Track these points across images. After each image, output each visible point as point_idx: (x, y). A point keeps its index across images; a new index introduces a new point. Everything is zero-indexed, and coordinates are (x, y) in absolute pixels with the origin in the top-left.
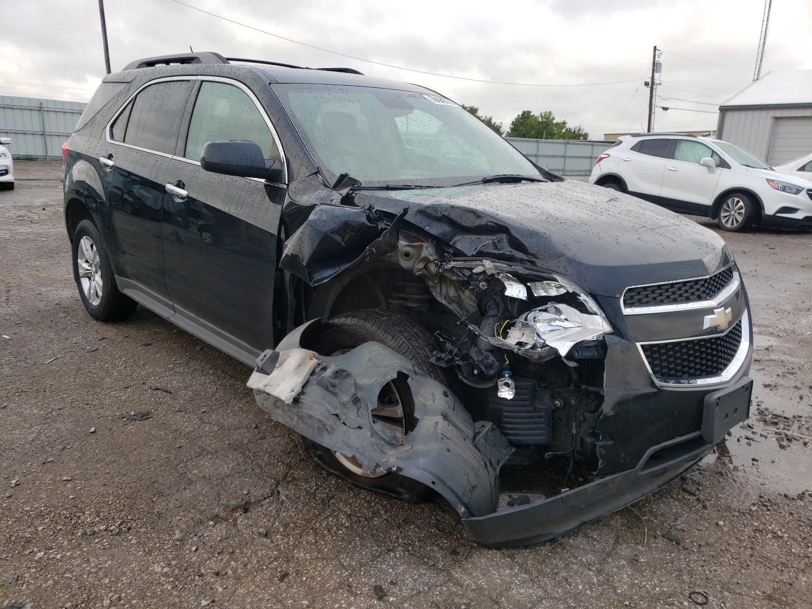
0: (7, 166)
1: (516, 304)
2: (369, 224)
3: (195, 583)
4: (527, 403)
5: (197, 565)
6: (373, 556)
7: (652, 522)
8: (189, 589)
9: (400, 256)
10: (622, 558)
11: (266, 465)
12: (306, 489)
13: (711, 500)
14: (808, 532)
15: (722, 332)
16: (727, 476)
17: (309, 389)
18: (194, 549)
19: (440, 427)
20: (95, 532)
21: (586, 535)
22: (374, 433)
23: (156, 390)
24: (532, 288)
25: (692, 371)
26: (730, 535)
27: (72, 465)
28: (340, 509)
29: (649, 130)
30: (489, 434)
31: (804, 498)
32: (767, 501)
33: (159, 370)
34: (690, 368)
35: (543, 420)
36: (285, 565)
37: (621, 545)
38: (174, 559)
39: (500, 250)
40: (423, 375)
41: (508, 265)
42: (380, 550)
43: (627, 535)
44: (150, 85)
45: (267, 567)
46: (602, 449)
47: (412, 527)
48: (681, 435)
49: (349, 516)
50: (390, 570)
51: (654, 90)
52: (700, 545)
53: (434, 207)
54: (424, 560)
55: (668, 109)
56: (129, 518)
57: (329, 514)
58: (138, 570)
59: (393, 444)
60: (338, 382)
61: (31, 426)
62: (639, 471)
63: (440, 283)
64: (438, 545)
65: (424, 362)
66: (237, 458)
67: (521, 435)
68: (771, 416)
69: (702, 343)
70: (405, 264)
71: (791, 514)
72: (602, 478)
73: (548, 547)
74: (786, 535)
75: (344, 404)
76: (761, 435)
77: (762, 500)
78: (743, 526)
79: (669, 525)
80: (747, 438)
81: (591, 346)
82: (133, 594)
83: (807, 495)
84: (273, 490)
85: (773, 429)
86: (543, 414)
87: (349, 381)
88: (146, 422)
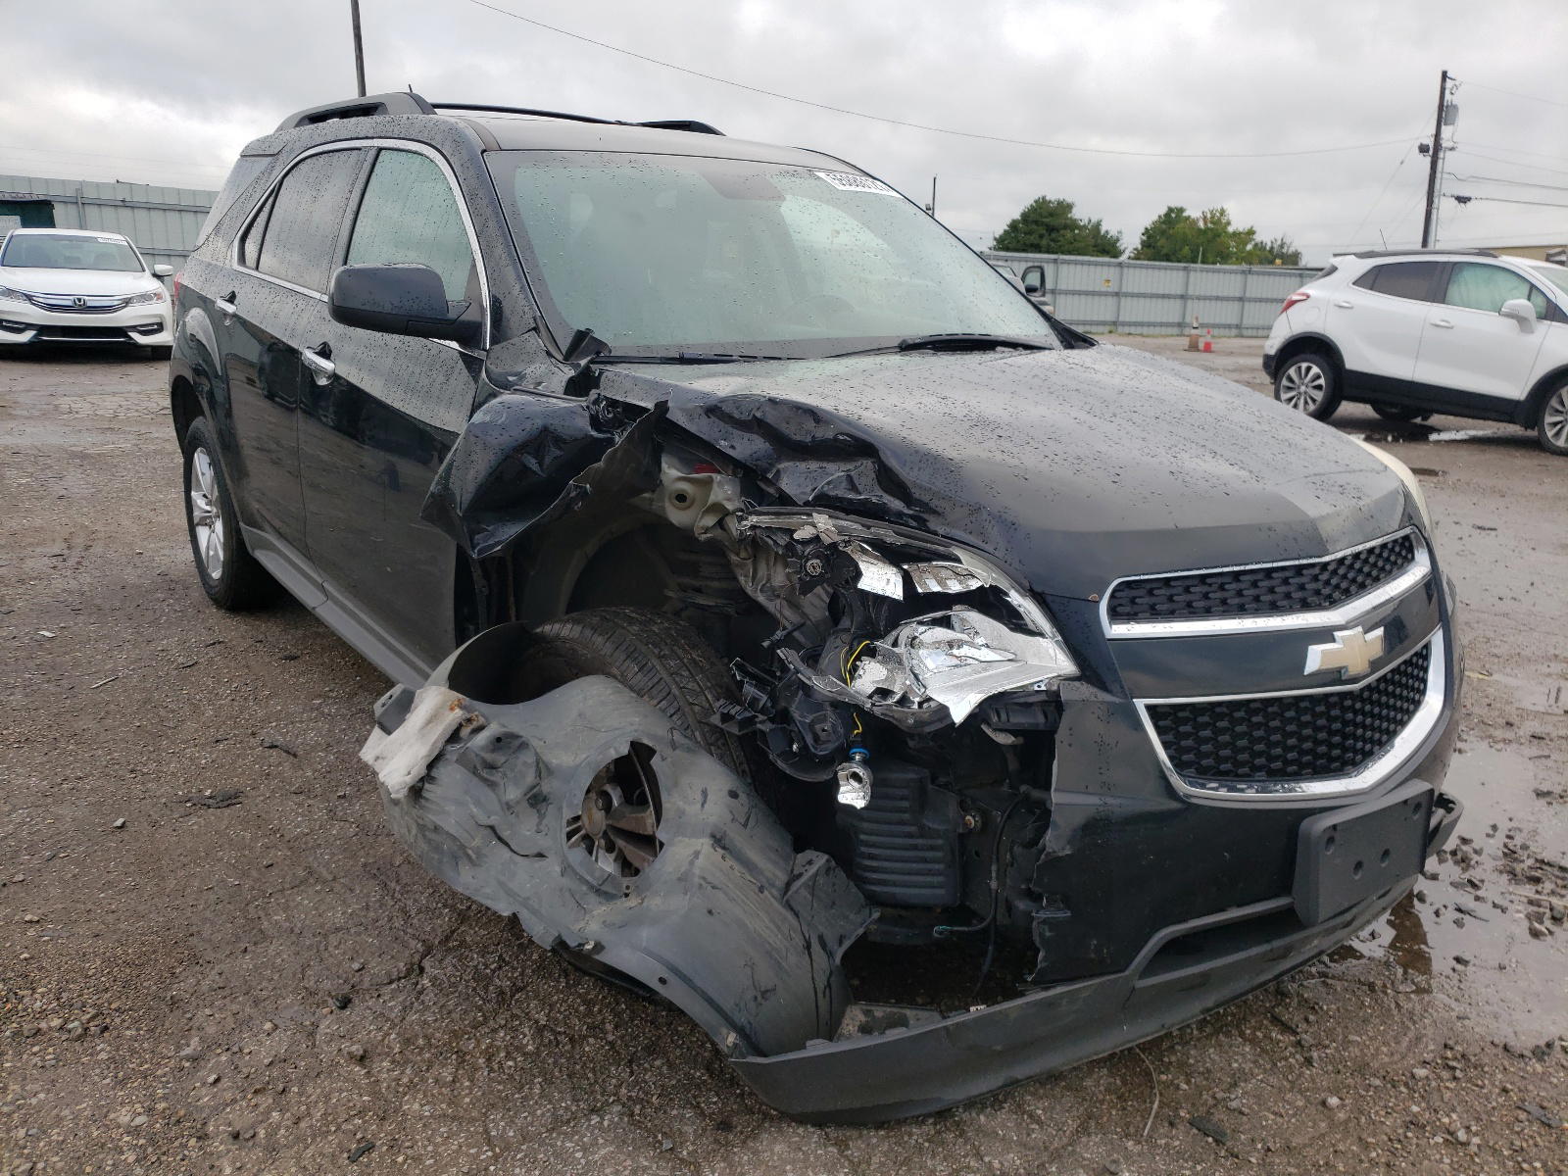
0: (161, 316)
1: (885, 607)
2: (594, 433)
3: (186, 1152)
4: (906, 816)
5: (204, 1115)
6: (556, 1118)
7: (1178, 1088)
8: (170, 1163)
9: (666, 500)
10: (1083, 1167)
11: (419, 911)
12: (476, 967)
13: (1326, 1047)
14: (1531, 1137)
15: (1354, 680)
16: (1386, 993)
17: (440, 772)
18: (211, 1079)
19: (700, 862)
20: (39, 1030)
21: (1020, 1109)
22: (567, 869)
23: (270, 747)
24: (912, 574)
25: (1278, 765)
26: (1346, 1131)
27: (54, 891)
28: (527, 1014)
29: (1425, 243)
30: (821, 880)
31: (1549, 1054)
32: (1459, 1057)
33: (292, 708)
34: (1271, 759)
35: (939, 854)
36: (374, 1127)
37: (1089, 1135)
38: (165, 1098)
39: (860, 494)
40: (689, 750)
41: (863, 526)
42: (574, 1108)
43: (1111, 1114)
44: (306, 158)
45: (338, 1128)
46: (1046, 928)
47: (658, 1063)
48: (1240, 905)
49: (540, 1030)
50: (579, 1155)
51: (1440, 162)
52: (1269, 1150)
53: (736, 400)
54: (656, 1137)
55: (1469, 199)
56: (113, 1006)
57: (503, 1022)
58: (87, 1118)
59: (606, 893)
60: (503, 759)
61: (14, 809)
62: (1134, 975)
63: (755, 558)
64: (698, 1106)
65: (700, 722)
66: (368, 895)
67: (895, 884)
68: (1530, 862)
69: (1303, 705)
70: (677, 516)
71: (1505, 1090)
72: (1047, 989)
73: (929, 1128)
74: (1476, 1140)
75: (508, 806)
76: (1495, 906)
77: (1449, 1054)
78: (1383, 1113)
79: (1214, 1097)
80: (1459, 910)
81: (1031, 704)
82: (60, 1165)
83: (1559, 1049)
84: (412, 964)
85: (1528, 891)
86: (940, 842)
87: (528, 757)
88: (227, 811)
